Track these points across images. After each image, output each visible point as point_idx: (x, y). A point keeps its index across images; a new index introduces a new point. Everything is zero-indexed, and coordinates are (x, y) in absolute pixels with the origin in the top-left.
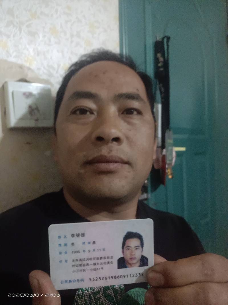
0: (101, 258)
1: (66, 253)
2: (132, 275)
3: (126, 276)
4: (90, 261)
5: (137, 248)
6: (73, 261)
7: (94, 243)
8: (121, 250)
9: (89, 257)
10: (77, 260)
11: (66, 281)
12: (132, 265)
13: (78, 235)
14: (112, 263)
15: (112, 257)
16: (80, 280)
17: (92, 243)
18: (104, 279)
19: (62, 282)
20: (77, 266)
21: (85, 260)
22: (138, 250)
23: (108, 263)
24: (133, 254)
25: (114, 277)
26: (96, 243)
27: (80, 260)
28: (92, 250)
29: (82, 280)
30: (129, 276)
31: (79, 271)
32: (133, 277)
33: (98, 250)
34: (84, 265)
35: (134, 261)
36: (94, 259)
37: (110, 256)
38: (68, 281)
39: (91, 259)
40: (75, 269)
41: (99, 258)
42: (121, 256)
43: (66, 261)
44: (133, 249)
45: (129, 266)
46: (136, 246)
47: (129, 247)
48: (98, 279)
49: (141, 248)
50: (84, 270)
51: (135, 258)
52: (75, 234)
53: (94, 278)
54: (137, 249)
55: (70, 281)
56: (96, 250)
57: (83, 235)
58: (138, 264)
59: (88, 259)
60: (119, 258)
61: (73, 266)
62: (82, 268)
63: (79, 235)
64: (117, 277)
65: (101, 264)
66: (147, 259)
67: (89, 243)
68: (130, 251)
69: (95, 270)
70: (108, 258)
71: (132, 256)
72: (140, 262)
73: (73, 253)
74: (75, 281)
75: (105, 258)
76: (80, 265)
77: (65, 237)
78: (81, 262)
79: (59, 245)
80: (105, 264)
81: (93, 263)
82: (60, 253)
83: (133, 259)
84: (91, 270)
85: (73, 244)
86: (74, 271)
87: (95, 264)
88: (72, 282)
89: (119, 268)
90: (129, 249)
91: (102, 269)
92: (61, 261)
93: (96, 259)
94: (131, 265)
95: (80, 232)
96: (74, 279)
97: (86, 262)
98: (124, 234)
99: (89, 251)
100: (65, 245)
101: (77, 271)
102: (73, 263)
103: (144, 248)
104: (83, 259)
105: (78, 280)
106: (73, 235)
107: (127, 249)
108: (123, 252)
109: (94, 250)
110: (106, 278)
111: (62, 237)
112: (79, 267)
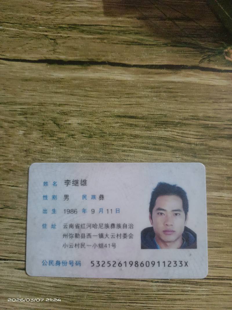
0: (113, 225)
1: (54, 211)
2: (167, 264)
3: (157, 264)
4: (93, 229)
5: (176, 213)
6: (65, 227)
7: (102, 197)
8: (148, 214)
9: (93, 223)
10: (71, 226)
11: (51, 262)
12: (168, 244)
13: (76, 183)
14: (131, 236)
15: (131, 226)
16: (75, 262)
17: (98, 197)
18: (117, 265)
19: (44, 263)
20: (71, 236)
21: (86, 226)
22: (178, 217)
23: (125, 236)
24: (169, 223)
25: (134, 264)
26: (105, 198)
27: (77, 226)
28: (97, 210)
29: (78, 263)
30: (161, 264)
31: (74, 245)
32: (168, 266)
33: (108, 210)
34: (83, 236)
35: (172, 238)
36: (101, 226)
37: (128, 223)
38: (55, 262)
39: (95, 226)
40: (68, 241)
41: (110, 226)
42: (148, 224)
43: (53, 226)
44: (170, 214)
47: (163, 210)
48: (106, 265)
49: (183, 214)
50: (83, 245)
51: (174, 231)
52: (71, 181)
53: (99, 262)
54: (176, 214)
55: (58, 263)
56: (105, 211)
57: (84, 183)
58: (179, 243)
59: (90, 226)
61: (65, 236)
62: (79, 241)
64: (139, 264)
65: (113, 237)
67: (94, 197)
68: (163, 216)
69: (101, 246)
70: (125, 226)
73: (66, 213)
74: (67, 263)
75: (119, 226)
76: (77, 236)
77: (55, 184)
78: (77, 229)
79: (44, 197)
80: (119, 237)
81: (98, 234)
82: (45, 211)
83: (170, 233)
84: (95, 245)
85: (66, 197)
86: (65, 246)
87: (101, 236)
88: (61, 265)
89: (143, 247)
90: (161, 214)
91: (114, 245)
92: (44, 226)
93: (104, 226)
94: (165, 243)
95: (80, 178)
96: (64, 259)
97: (86, 231)
98: (154, 186)
99: (93, 211)
100: (54, 197)
101: (71, 246)
102: (65, 231)
103: (189, 213)
104: (82, 225)
105: (71, 263)
106: (67, 182)
107: (158, 213)
108: (151, 218)
109: (101, 210)
111: (50, 184)
112: (74, 238)
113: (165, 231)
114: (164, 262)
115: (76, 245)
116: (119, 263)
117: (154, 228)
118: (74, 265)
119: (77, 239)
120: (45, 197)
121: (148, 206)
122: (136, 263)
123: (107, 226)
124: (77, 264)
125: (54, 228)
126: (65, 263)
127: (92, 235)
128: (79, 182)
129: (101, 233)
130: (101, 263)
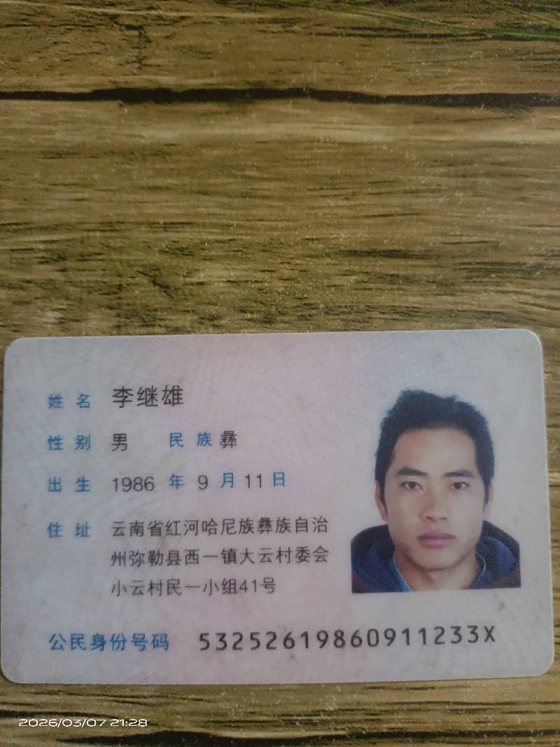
0: (265, 523)
1: (83, 484)
2: (431, 635)
3: (400, 638)
4: (203, 536)
5: (456, 481)
6: (118, 532)
7: (229, 438)
8: (372, 486)
9: (203, 517)
10: (137, 529)
11: (77, 640)
12: (434, 576)
13: (148, 397)
14: (321, 555)
15: (322, 525)
16: (149, 638)
17: (216, 439)
18: (278, 643)
19: (55, 643)
20: (137, 559)
21: (181, 528)
22: (462, 493)
23: (303, 554)
24: (437, 513)
25: (332, 638)
26: (239, 440)
27: (155, 529)
28: (215, 478)
29: (161, 642)
30: (416, 637)
31: (148, 587)
32: (437, 642)
33: (248, 477)
34: (174, 559)
35: (445, 556)
36: (228, 525)
37: (310, 514)
38: (88, 640)
39: (209, 527)
40: (127, 574)
41: (255, 525)
42: (372, 518)
43: (82, 531)
44: (439, 486)
45: (417, 580)
46: (453, 469)
47: (418, 473)
48: (247, 644)
49: (477, 483)
50: (173, 586)
51: (450, 537)
52: (135, 392)
53: (224, 635)
54: (457, 486)
55: (99, 642)
56: (240, 480)
57: (174, 395)
58: (466, 572)
59: (193, 526)
60: (358, 532)
61: (118, 558)
62: (162, 573)
63: (152, 397)
64: (347, 638)
65: (265, 558)
66: (514, 548)
67: (204, 439)
68: (419, 493)
69: (230, 587)
70: (302, 525)
71: (434, 527)
72: (478, 558)
73: (120, 487)
74: (124, 641)
75: (284, 525)
76: (154, 557)
77: (83, 402)
78: (156, 538)
79: (50, 440)
80: (284, 559)
81: (219, 552)
82: (55, 486)
83: (438, 542)
84: (210, 587)
85: (120, 439)
86: (118, 589)
87: (230, 556)
88: (108, 646)
89: (358, 588)
90: (413, 485)
91: (269, 585)
92: (54, 530)
93: (237, 526)
94: (426, 574)
95: (160, 382)
96: (116, 629)
97: (182, 543)
98: (389, 401)
99: (204, 482)
100: (83, 442)
101: (137, 591)
102: (118, 545)
103: (496, 482)
104: (168, 526)
105: (139, 640)
106: (122, 396)
107: (403, 484)
108: (381, 497)
109: (228, 479)
110: (289, 641)
111: (70, 401)
112: (146, 565)
113: (425, 538)
114: (423, 631)
115: (151, 587)
116: (287, 638)
117: (391, 530)
118: (149, 646)
119: (156, 568)
120: (55, 442)
121: (371, 464)
122: (339, 636)
123: (246, 526)
124: (155, 644)
125: (85, 535)
126: (119, 642)
127: (201, 554)
128: (160, 396)
129: (227, 548)
130: (230, 640)
